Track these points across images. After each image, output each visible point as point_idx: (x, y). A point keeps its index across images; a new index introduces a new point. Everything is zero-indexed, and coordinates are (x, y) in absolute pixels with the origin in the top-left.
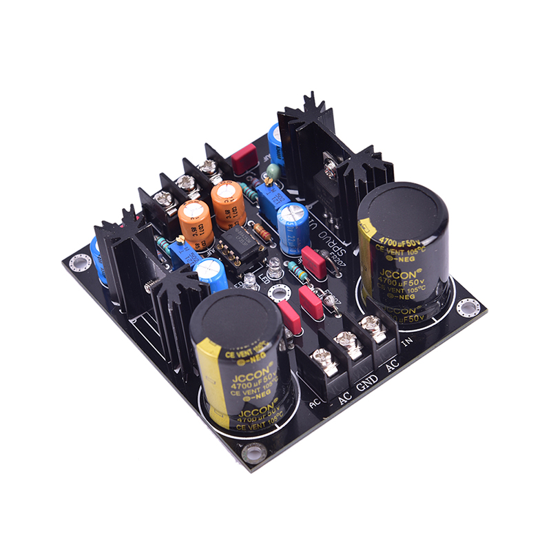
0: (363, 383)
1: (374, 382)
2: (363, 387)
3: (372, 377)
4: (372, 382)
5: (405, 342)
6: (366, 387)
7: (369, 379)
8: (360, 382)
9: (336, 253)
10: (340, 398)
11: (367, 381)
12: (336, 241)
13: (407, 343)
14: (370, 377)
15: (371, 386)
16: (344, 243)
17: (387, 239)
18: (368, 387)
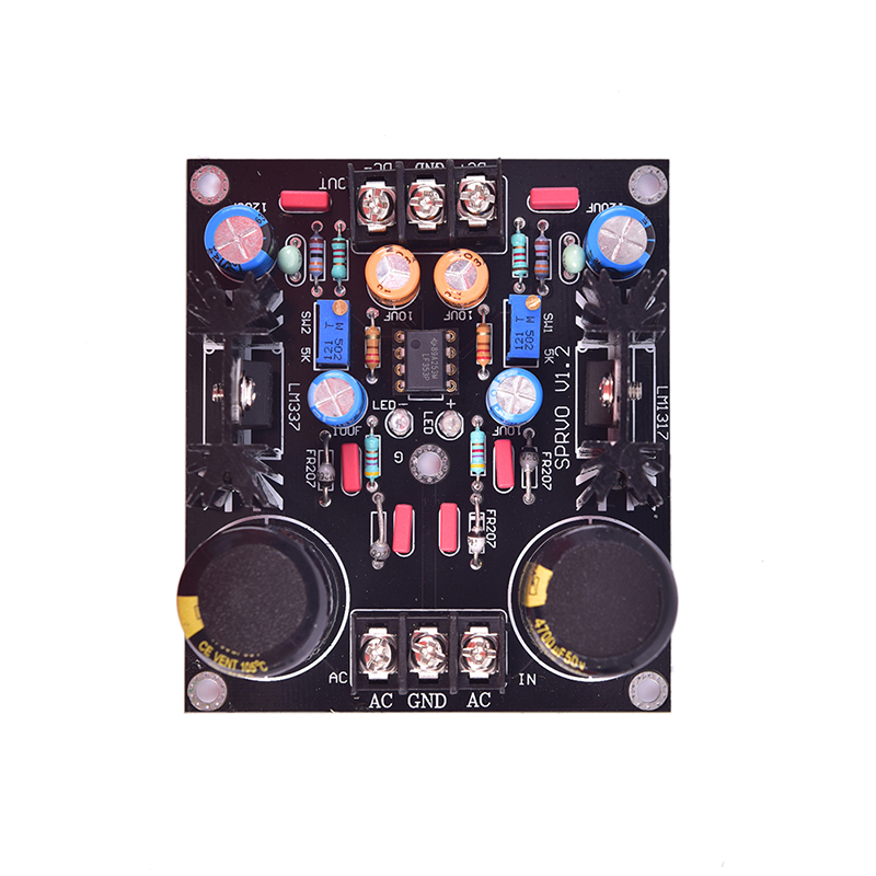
0: (421, 697)
1: (437, 707)
2: (418, 703)
3: (441, 698)
4: (434, 705)
5: (525, 677)
6: (421, 705)
7: (434, 697)
8: (420, 692)
9: (554, 458)
10: (375, 696)
11: (429, 697)
12: (571, 438)
13: (525, 682)
14: (437, 695)
15: (428, 709)
16: (577, 450)
17: (547, 628)
18: (423, 707)
